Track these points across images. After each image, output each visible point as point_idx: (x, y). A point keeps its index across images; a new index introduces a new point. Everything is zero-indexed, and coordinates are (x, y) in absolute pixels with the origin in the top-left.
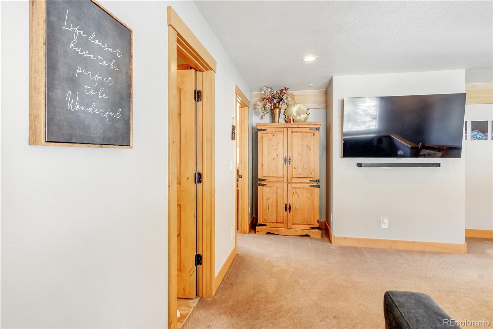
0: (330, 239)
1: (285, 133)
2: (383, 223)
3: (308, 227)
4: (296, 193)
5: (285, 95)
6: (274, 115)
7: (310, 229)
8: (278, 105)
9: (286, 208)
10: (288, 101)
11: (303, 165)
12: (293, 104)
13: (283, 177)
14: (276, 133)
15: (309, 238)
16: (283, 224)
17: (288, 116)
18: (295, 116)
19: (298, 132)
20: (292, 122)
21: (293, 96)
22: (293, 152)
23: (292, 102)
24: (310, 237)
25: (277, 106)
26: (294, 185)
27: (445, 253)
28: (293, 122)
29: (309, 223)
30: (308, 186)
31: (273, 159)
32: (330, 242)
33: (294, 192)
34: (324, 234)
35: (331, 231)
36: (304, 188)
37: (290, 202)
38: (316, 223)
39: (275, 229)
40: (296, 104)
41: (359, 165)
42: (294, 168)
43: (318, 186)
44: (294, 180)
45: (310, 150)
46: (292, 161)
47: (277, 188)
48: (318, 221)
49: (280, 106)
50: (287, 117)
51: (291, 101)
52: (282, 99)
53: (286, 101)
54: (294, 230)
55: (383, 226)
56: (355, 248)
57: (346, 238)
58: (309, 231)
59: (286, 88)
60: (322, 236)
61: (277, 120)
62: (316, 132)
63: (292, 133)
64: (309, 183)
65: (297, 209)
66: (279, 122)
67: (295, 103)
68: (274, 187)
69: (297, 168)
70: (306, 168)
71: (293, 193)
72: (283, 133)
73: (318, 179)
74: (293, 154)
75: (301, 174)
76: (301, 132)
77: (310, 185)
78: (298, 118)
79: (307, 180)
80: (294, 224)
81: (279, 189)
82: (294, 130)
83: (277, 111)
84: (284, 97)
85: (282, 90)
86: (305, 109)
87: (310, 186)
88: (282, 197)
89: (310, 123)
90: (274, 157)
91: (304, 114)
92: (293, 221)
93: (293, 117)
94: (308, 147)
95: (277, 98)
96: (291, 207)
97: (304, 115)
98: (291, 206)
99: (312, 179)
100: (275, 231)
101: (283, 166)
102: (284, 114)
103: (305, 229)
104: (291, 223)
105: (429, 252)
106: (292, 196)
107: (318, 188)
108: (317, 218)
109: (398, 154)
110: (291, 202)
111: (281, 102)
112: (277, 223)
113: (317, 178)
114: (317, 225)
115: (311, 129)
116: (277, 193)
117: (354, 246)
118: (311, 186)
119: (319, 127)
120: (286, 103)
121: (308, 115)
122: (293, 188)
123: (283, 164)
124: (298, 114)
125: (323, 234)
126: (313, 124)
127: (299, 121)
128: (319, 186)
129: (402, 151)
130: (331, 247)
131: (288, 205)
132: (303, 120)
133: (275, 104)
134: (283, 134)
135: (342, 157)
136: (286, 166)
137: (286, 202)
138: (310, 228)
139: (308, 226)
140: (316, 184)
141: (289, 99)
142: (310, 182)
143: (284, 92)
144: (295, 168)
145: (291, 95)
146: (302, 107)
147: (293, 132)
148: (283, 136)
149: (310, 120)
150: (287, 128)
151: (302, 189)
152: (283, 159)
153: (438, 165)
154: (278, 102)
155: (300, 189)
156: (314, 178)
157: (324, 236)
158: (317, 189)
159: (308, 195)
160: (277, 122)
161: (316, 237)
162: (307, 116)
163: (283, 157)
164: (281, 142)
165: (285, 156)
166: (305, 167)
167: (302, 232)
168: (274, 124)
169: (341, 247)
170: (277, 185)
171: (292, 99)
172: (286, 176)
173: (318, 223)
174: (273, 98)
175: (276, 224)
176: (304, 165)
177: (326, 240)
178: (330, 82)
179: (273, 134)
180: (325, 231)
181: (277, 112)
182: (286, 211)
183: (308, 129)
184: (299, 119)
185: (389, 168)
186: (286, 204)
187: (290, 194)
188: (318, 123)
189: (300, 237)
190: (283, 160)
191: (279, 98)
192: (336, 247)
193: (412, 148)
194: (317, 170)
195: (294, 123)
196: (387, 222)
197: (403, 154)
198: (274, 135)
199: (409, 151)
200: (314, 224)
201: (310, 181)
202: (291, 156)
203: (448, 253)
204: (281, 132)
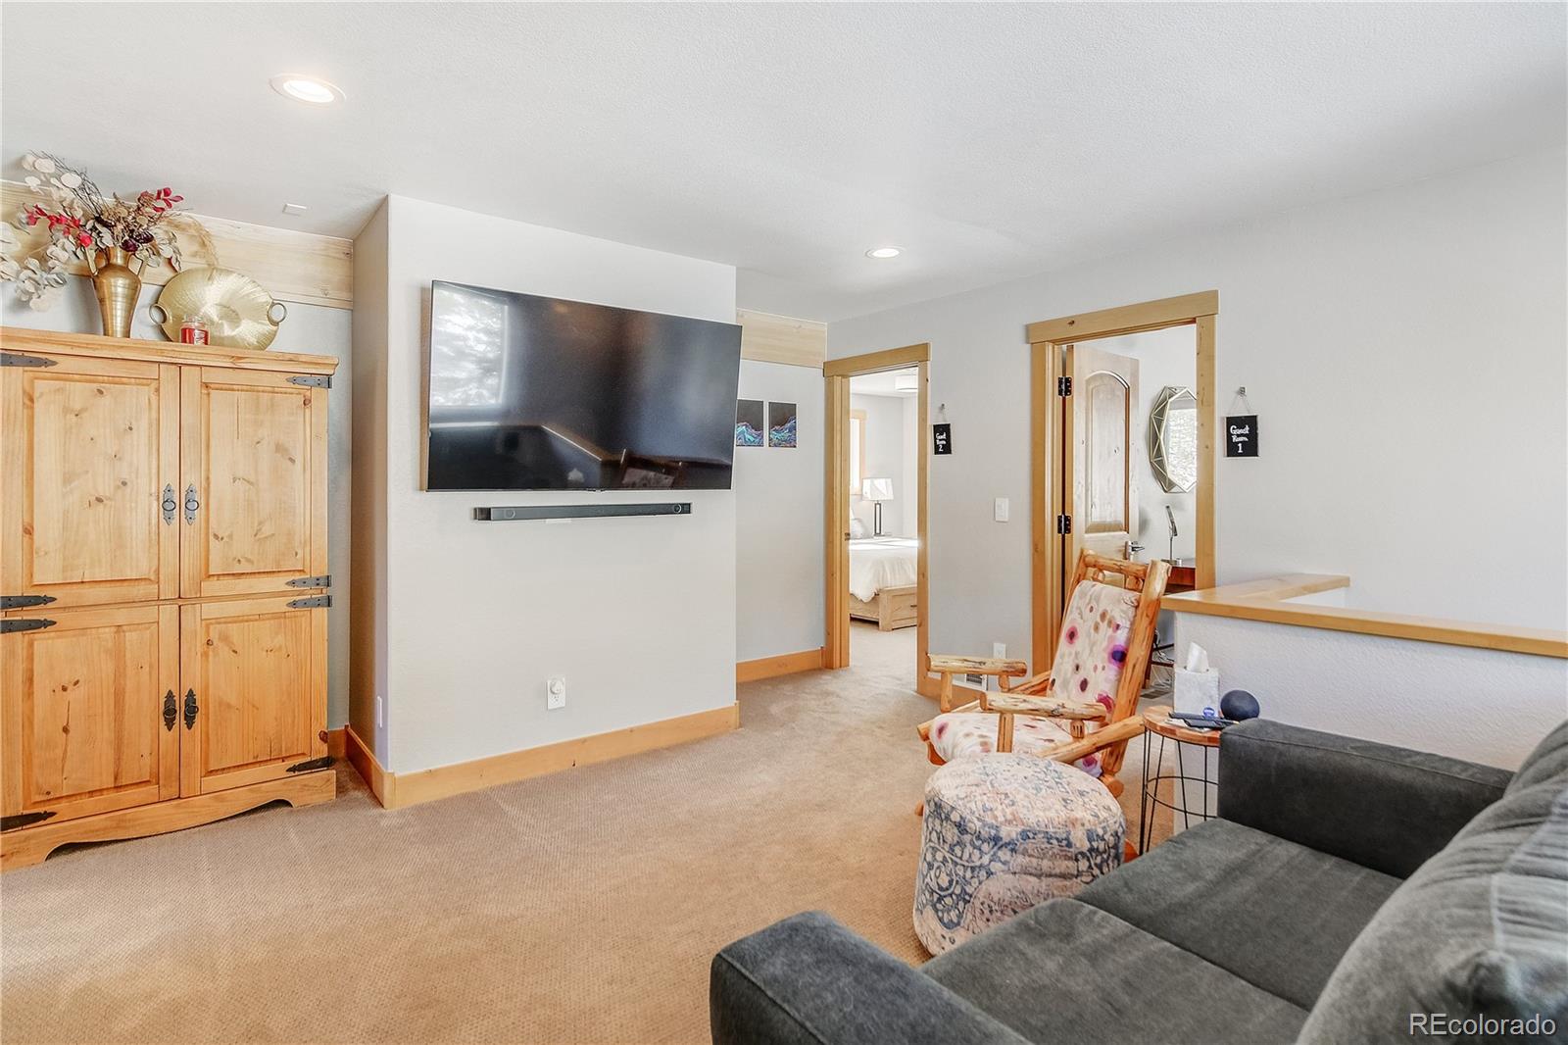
0: (371, 790)
1: (169, 388)
2: (553, 693)
3: (279, 769)
4: (225, 639)
5: (162, 224)
6: (102, 301)
7: (292, 774)
8: (127, 259)
9: (169, 715)
10: (177, 251)
11: (256, 524)
12: (204, 270)
13: (152, 578)
14: (115, 380)
15: (286, 809)
16: (153, 789)
17: (178, 319)
18: (212, 323)
19: (235, 387)
20: (199, 343)
21: (203, 241)
22: (208, 470)
23: (199, 263)
24: (287, 804)
25: (119, 261)
26: (211, 610)
27: (699, 741)
28: (206, 343)
29: (286, 751)
30: (280, 605)
31: (99, 500)
32: (379, 802)
33: (214, 636)
34: (347, 778)
35: (376, 760)
36: (260, 617)
37: (193, 681)
38: (317, 743)
39: (106, 819)
40: (221, 271)
41: (485, 514)
42: (211, 538)
43: (325, 602)
44: (211, 587)
45: (292, 460)
46: (203, 505)
47: (117, 632)
48: (324, 737)
49: (134, 266)
50: (170, 318)
51: (195, 255)
52: (149, 239)
53: (167, 251)
54: (216, 797)
55: (552, 703)
56: (469, 798)
57: (436, 771)
58: (284, 784)
59: (167, 192)
60: (341, 789)
61: (118, 323)
62: (317, 393)
63: (204, 391)
64: (283, 594)
65: (229, 706)
66: (127, 334)
67: (212, 270)
68: (101, 630)
69: (231, 536)
70: (273, 535)
71: (209, 643)
72: (154, 385)
73: (326, 574)
74: (208, 478)
75: (249, 561)
76: (251, 389)
77: (291, 599)
78: (227, 331)
79: (279, 583)
80: (211, 773)
81: (131, 637)
82: (211, 376)
83: (118, 285)
84: (158, 232)
85: (144, 199)
86: (264, 300)
87: (289, 605)
88: (146, 669)
89: (288, 357)
90: (104, 488)
91: (256, 320)
92: (206, 762)
93: (203, 325)
94: (279, 448)
95: (120, 227)
96: (198, 704)
97: (254, 321)
98: (197, 697)
99: (297, 577)
100: (105, 829)
101: (154, 528)
102: (156, 304)
103: (272, 779)
104: (197, 769)
105: (667, 749)
106: (205, 655)
107: (326, 609)
108: (322, 724)
109: (570, 478)
110: (198, 679)
111: (143, 250)
112: (117, 788)
113: (321, 569)
114: (321, 751)
115: (294, 381)
116: (118, 654)
117: (464, 791)
118: (294, 604)
119: (329, 376)
120: (170, 259)
121: (276, 324)
122: (208, 623)
123: (154, 521)
124: (231, 314)
125: (345, 778)
126: (305, 362)
127: (233, 343)
128: (329, 599)
129: (581, 471)
130: (384, 823)
131: (184, 698)
132: (253, 341)
133: (104, 253)
134: (158, 390)
135: (421, 489)
136: (169, 531)
137: (168, 684)
138: (289, 770)
139: (280, 764)
140: (314, 593)
141: (182, 242)
142: (290, 588)
143: (156, 209)
144: (216, 536)
145: (193, 232)
146: (249, 288)
147: (207, 386)
148: (154, 398)
149: (284, 343)
150: (180, 366)
151: (256, 620)
152: (154, 498)
153: (686, 508)
154: (126, 246)
155: (242, 621)
156: (307, 570)
157: (350, 785)
158: (321, 613)
159: (280, 640)
160: (119, 335)
161: (318, 799)
162: (275, 328)
163: (154, 490)
164: (142, 427)
165: (163, 488)
166: (267, 530)
167: (255, 795)
168: (100, 338)
169: (419, 810)
170: (121, 616)
171: (195, 247)
172: (168, 570)
173: (326, 742)
174: (98, 220)
175: (113, 795)
176: (260, 523)
177: (356, 799)
178: (377, 216)
179: (95, 386)
180: (348, 766)
181: (120, 290)
182: (170, 724)
183: (280, 381)
184: (228, 337)
185: (568, 520)
186: (170, 695)
187: (194, 646)
188: (327, 358)
189: (243, 818)
190: (155, 504)
191: (132, 231)
192: (402, 814)
193: (605, 464)
194: (322, 542)
195: (209, 349)
196: (563, 688)
197: (583, 481)
198: (100, 392)
199: (596, 471)
200: (307, 751)
201: (287, 584)
202: (196, 487)
203: (705, 739)
204: (143, 381)
